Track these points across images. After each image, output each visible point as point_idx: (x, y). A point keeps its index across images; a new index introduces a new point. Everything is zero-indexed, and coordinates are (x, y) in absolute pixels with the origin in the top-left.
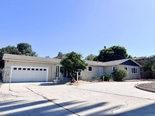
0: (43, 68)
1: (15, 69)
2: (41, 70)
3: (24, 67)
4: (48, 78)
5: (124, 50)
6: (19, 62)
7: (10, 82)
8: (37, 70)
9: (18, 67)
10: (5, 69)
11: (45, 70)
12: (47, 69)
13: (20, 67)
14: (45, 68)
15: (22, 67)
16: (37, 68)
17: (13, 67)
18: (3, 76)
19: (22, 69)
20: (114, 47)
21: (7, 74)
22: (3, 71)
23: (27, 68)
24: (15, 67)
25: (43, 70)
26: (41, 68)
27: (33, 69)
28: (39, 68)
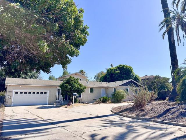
0: (44, 91)
1: (17, 93)
2: (42, 93)
3: (26, 91)
4: (49, 101)
5: (130, 69)
6: (20, 87)
7: (12, 105)
8: (38, 93)
9: (19, 91)
10: (7, 94)
11: (45, 93)
12: (48, 92)
13: (21, 91)
14: (45, 91)
15: (23, 91)
16: (38, 91)
17: (14, 91)
18: (5, 100)
19: (23, 93)
20: (120, 66)
21: (9, 98)
22: (5, 95)
23: (28, 91)
24: (17, 91)
25: (44, 93)
26: (42, 91)
27: (34, 93)
28: (40, 91)
